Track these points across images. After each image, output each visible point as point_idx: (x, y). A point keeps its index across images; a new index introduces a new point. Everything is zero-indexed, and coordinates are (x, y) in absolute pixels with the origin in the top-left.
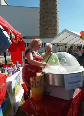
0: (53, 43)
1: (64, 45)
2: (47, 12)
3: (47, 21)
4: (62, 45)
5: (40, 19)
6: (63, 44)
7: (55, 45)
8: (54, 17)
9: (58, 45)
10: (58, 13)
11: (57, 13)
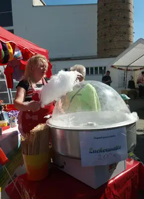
0: (118, 66)
1: (141, 69)
2: (111, 10)
3: (110, 26)
4: (136, 70)
5: (98, 25)
6: (139, 68)
7: (121, 69)
8: (124, 18)
9: (129, 68)
10: (132, 10)
11: (129, 11)
